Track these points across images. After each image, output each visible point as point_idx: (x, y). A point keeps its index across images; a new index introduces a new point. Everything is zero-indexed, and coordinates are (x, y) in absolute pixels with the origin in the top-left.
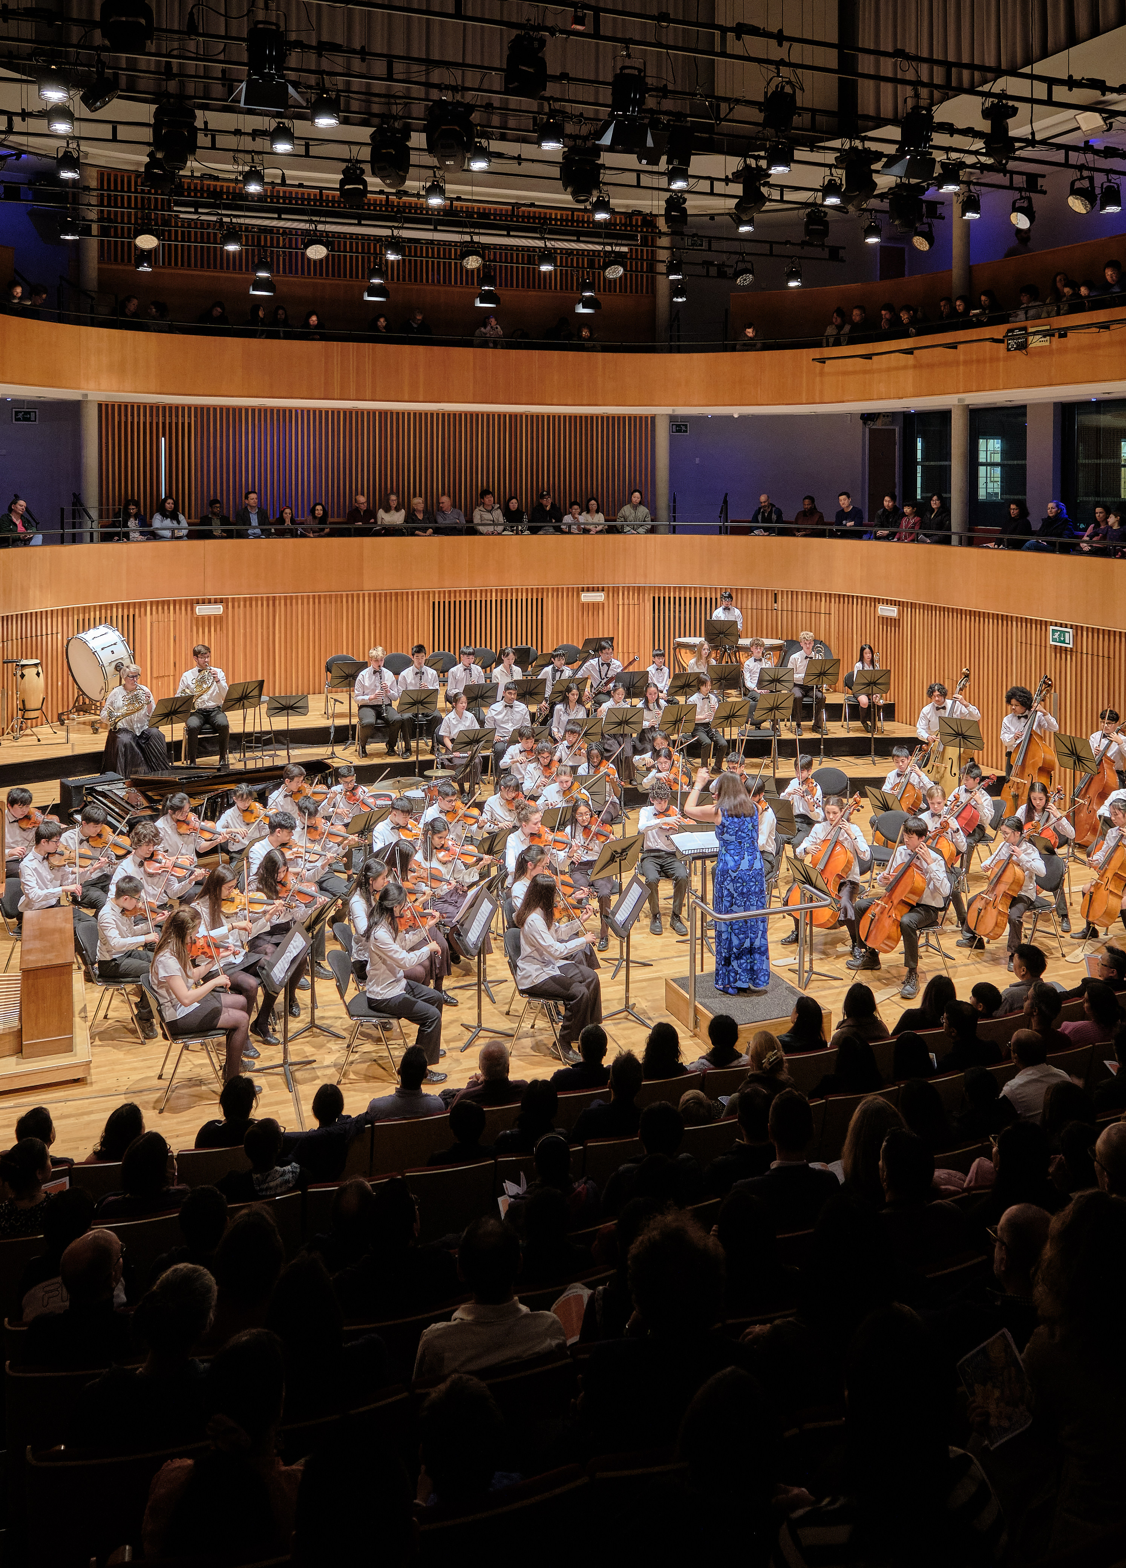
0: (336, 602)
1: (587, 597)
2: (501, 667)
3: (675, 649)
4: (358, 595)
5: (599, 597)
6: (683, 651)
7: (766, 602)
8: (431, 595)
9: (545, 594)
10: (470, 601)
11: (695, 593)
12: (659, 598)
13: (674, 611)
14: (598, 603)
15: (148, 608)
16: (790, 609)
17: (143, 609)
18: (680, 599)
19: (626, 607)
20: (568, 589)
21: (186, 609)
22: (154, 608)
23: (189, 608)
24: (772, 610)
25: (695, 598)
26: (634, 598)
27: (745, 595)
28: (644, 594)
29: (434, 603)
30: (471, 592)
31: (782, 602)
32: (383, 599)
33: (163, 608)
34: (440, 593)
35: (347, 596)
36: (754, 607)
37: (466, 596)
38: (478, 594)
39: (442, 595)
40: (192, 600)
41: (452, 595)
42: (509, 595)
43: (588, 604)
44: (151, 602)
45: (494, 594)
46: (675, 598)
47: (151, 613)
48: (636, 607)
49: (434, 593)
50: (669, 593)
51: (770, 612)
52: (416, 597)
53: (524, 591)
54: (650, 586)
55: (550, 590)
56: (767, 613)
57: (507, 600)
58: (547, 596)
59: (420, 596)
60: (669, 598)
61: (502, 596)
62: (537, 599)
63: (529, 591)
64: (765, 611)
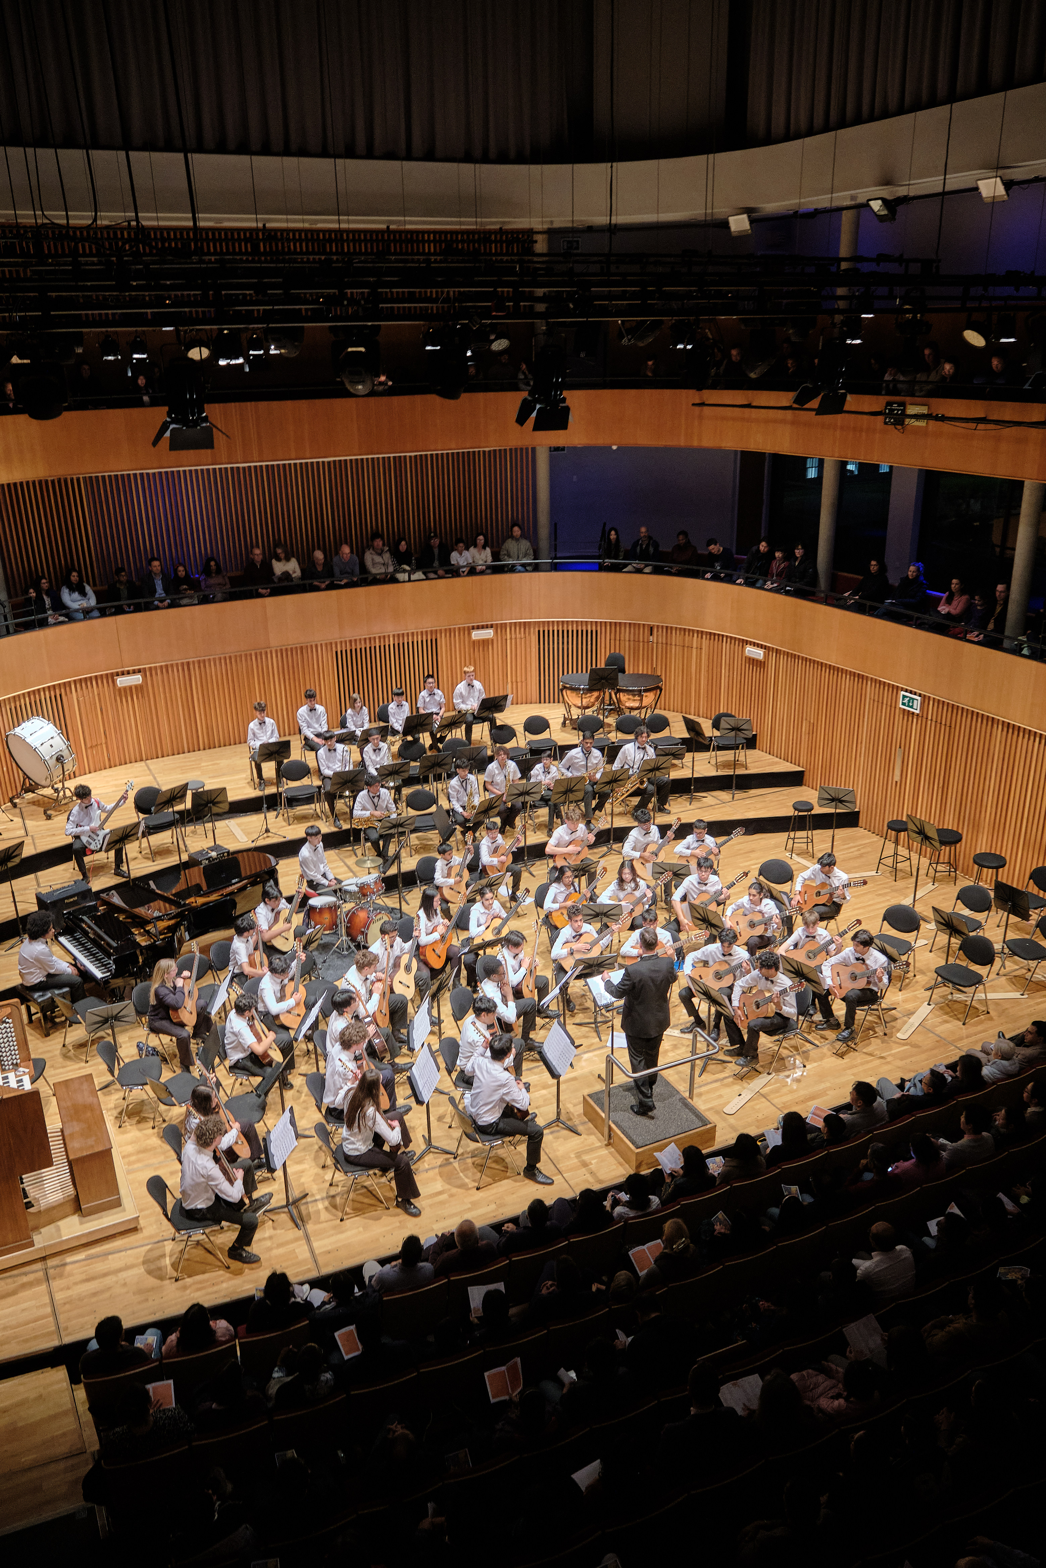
0: (246, 661)
1: (477, 635)
4: (266, 653)
5: (489, 634)
7: (643, 634)
8: (334, 646)
9: (438, 635)
10: (370, 648)
11: (577, 626)
12: (544, 631)
13: (558, 643)
14: (488, 640)
15: (73, 686)
16: (664, 642)
17: (68, 689)
18: (563, 631)
19: (513, 641)
20: (459, 628)
21: (108, 682)
22: (78, 686)
23: (110, 681)
24: (648, 642)
25: (577, 631)
26: (520, 633)
27: (623, 628)
28: (530, 629)
29: (337, 652)
30: (370, 639)
31: (657, 636)
32: (289, 653)
33: (86, 684)
34: (341, 642)
35: (256, 654)
36: (632, 639)
37: (365, 643)
38: (377, 641)
39: (344, 645)
40: (112, 674)
41: (353, 644)
42: (406, 638)
43: (479, 641)
44: (75, 681)
45: (391, 639)
46: (558, 631)
47: (76, 690)
48: (523, 640)
49: (336, 643)
50: (553, 627)
51: (646, 644)
52: (319, 648)
53: (419, 634)
54: (535, 621)
55: (443, 631)
56: (643, 645)
57: (403, 644)
58: (441, 637)
59: (323, 648)
60: (553, 631)
61: (399, 640)
62: (431, 641)
63: (424, 633)
64: (641, 643)
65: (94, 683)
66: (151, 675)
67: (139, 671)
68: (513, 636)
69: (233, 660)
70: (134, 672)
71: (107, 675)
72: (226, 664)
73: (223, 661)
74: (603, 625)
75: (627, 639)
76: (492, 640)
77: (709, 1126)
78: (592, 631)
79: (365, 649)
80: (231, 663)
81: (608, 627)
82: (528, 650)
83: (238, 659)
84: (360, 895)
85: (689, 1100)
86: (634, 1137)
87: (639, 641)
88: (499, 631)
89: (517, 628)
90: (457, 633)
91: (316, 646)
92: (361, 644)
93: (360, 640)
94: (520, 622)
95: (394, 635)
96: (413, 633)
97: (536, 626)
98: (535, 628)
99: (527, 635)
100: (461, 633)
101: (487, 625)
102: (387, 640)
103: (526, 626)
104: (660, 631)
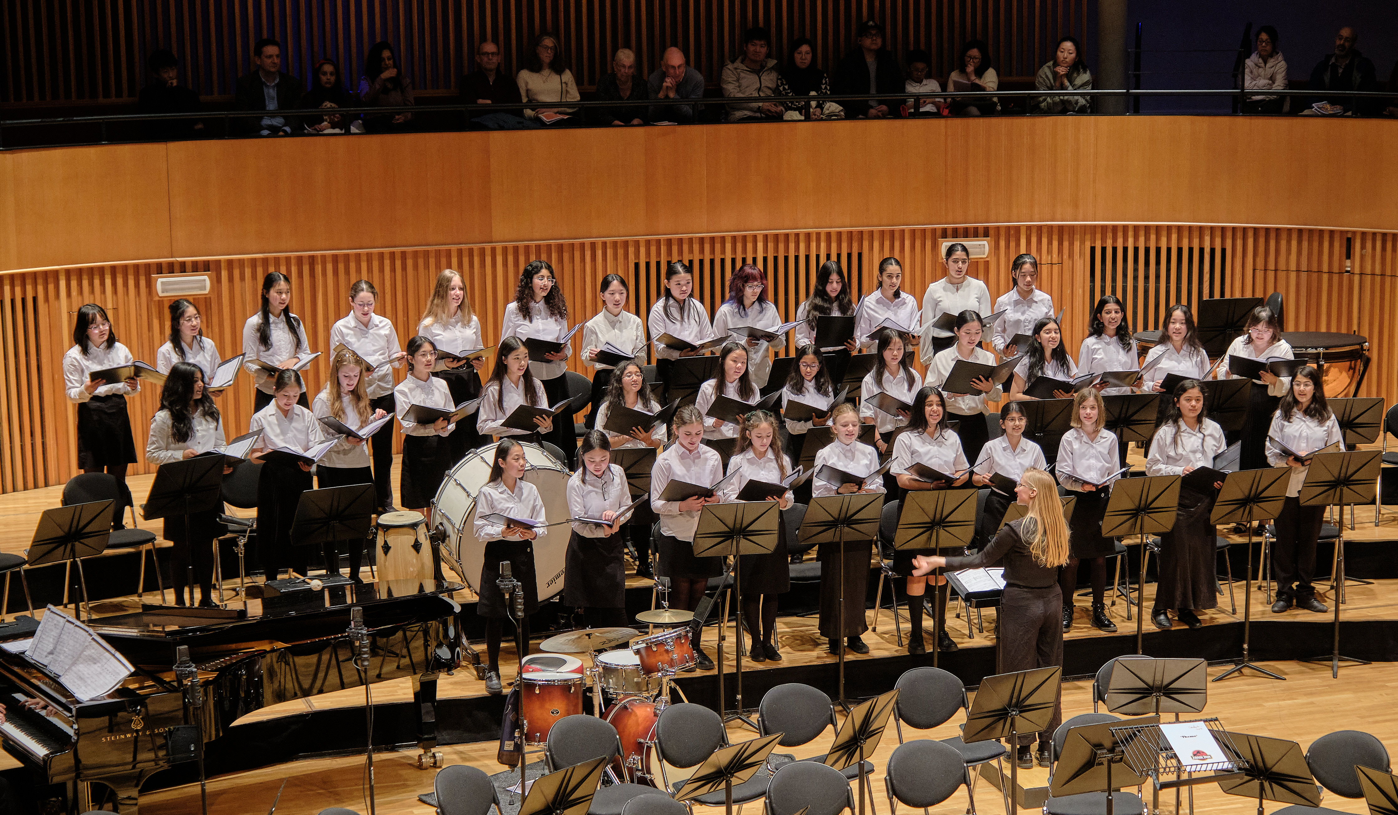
5: (979, 248)
7: (1329, 255)
8: (631, 250)
9: (866, 244)
10: (712, 261)
11: (1179, 239)
12: (1104, 250)
13: (1136, 278)
15: (63, 283)
16: (1378, 271)
17: (51, 287)
18: (1147, 250)
20: (913, 232)
21: (137, 285)
22: (74, 283)
23: (143, 283)
24: (1341, 273)
25: (1180, 250)
26: (1049, 252)
27: (1283, 243)
28: (1071, 244)
29: (637, 266)
30: (713, 239)
31: (1362, 257)
33: (91, 284)
35: (460, 252)
36: (1304, 267)
37: (702, 251)
38: (728, 246)
39: (653, 249)
40: (148, 266)
41: (675, 249)
42: (792, 246)
44: (68, 272)
45: (760, 245)
46: (1136, 249)
47: (69, 294)
48: (1056, 268)
49: (637, 243)
50: (1125, 239)
51: (1336, 278)
52: (599, 253)
53: (823, 237)
54: (1085, 226)
55: (876, 236)
56: (1330, 280)
57: (786, 258)
58: (871, 248)
59: (608, 251)
60: (1125, 250)
61: (776, 249)
62: (849, 255)
63: (834, 238)
64: (1325, 277)
65: (108, 281)
66: (231, 279)
67: (206, 267)
69: (410, 262)
70: (196, 268)
71: (137, 267)
72: (393, 270)
73: (387, 262)
74: (1239, 235)
75: (1293, 266)
76: (987, 263)
78: (1213, 251)
79: (701, 262)
80: (404, 268)
81: (1250, 242)
82: (1067, 292)
83: (421, 262)
87: (1320, 271)
88: (1002, 243)
89: (1045, 241)
90: (907, 243)
91: (593, 245)
92: (691, 251)
93: (691, 240)
94: (1052, 226)
95: (766, 237)
96: (808, 235)
97: (1088, 237)
98: (1083, 242)
99: (1066, 256)
100: (918, 244)
101: (976, 229)
102: (750, 246)
103: (1066, 237)
104: (1369, 245)
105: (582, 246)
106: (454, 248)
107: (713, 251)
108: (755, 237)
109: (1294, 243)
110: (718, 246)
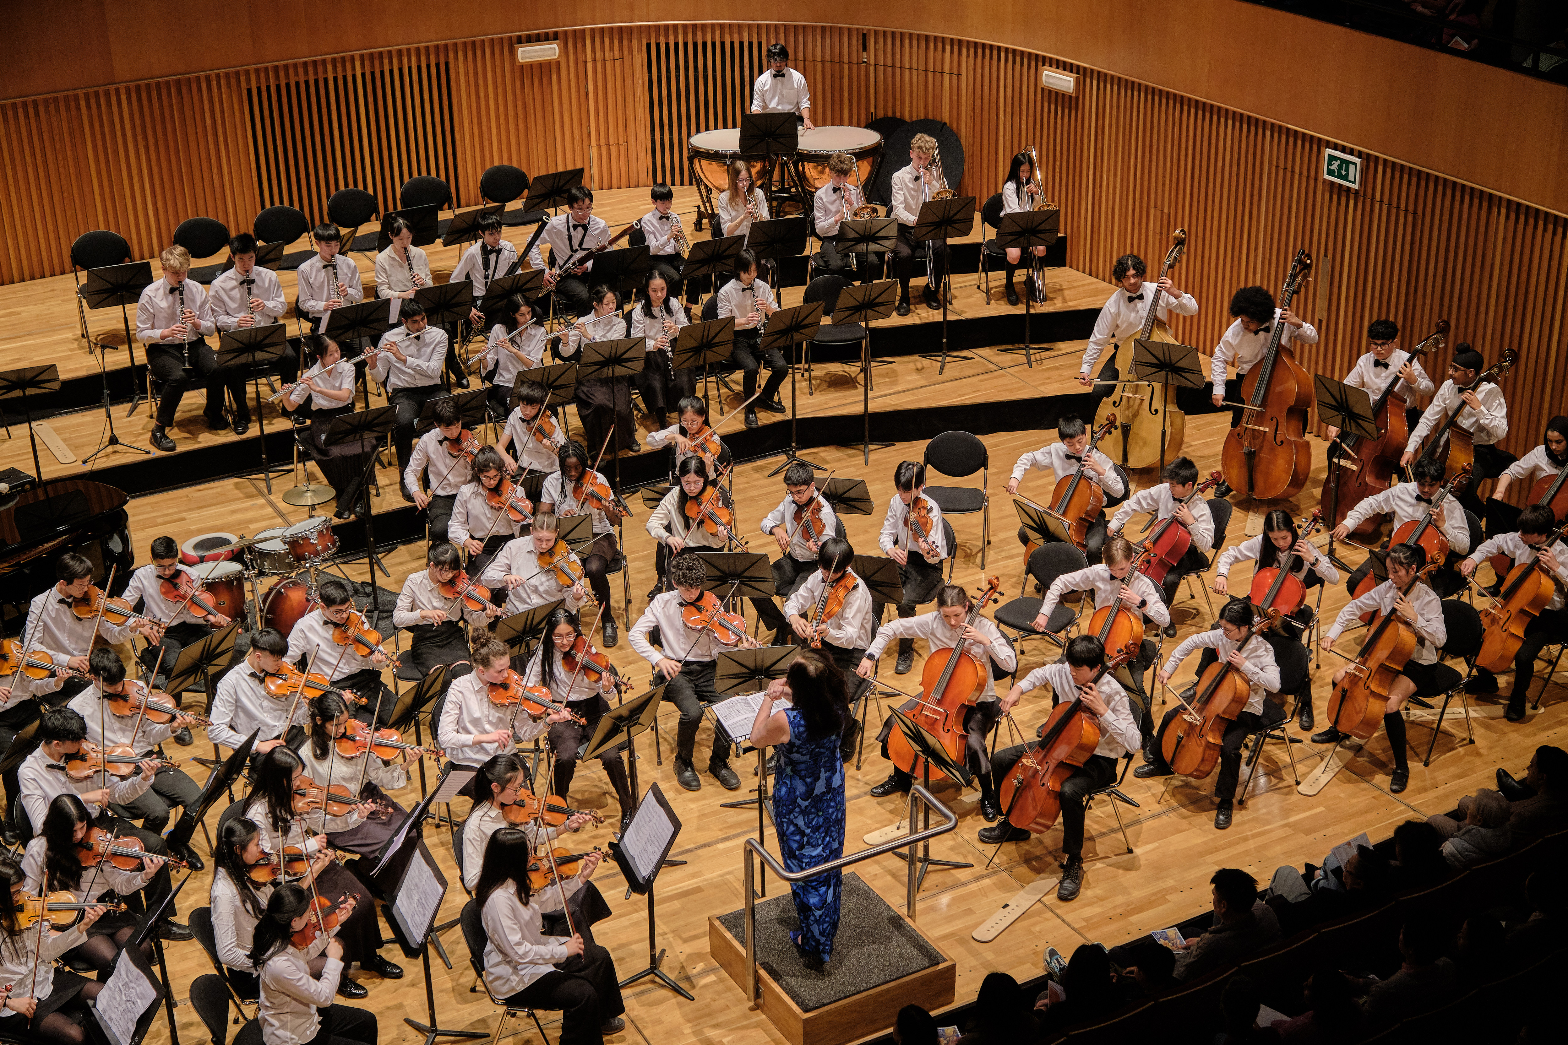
0: (68, 110)
1: (527, 54)
2: (388, 250)
3: (691, 160)
4: (107, 94)
5: (549, 51)
6: (704, 163)
7: (849, 48)
9: (451, 55)
10: (316, 82)
11: (722, 35)
12: (658, 45)
13: (686, 69)
14: (549, 63)
16: (889, 63)
18: (695, 45)
19: (599, 65)
20: (492, 41)
24: (858, 63)
25: (723, 44)
26: (612, 49)
27: (810, 38)
28: (630, 41)
29: (249, 91)
30: (315, 63)
31: (876, 51)
32: (154, 94)
34: (257, 71)
35: (87, 95)
36: (828, 58)
37: (306, 73)
38: (330, 68)
39: (262, 75)
41: (282, 74)
42: (386, 62)
43: (531, 65)
45: (358, 63)
46: (686, 45)
48: (618, 63)
49: (247, 73)
50: (676, 36)
51: (855, 67)
52: (214, 83)
53: (413, 53)
54: (641, 26)
55: (460, 47)
56: (850, 70)
57: (382, 73)
58: (456, 58)
59: (222, 82)
60: (676, 45)
61: (372, 66)
62: (438, 66)
63: (422, 51)
64: (846, 67)
68: (599, 55)
69: (41, 108)
73: (20, 111)
74: (773, 30)
75: (819, 58)
76: (558, 63)
77: (941, 966)
78: (751, 44)
79: (307, 83)
80: (37, 114)
82: (629, 83)
83: (52, 107)
84: (291, 559)
85: (908, 920)
86: (801, 993)
87: (841, 62)
88: (570, 45)
89: (607, 40)
90: (488, 51)
91: (208, 79)
92: (296, 74)
93: (295, 66)
94: (612, 28)
95: (362, 56)
96: (400, 52)
97: (644, 36)
98: (640, 40)
99: (626, 52)
100: (497, 51)
101: (547, 34)
102: (348, 65)
103: (625, 36)
104: (881, 41)
105: (198, 78)
106: (81, 92)
107: (316, 72)
108: (352, 58)
109: (819, 39)
110: (320, 69)
